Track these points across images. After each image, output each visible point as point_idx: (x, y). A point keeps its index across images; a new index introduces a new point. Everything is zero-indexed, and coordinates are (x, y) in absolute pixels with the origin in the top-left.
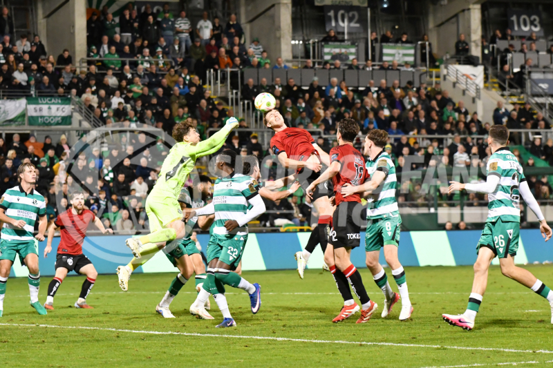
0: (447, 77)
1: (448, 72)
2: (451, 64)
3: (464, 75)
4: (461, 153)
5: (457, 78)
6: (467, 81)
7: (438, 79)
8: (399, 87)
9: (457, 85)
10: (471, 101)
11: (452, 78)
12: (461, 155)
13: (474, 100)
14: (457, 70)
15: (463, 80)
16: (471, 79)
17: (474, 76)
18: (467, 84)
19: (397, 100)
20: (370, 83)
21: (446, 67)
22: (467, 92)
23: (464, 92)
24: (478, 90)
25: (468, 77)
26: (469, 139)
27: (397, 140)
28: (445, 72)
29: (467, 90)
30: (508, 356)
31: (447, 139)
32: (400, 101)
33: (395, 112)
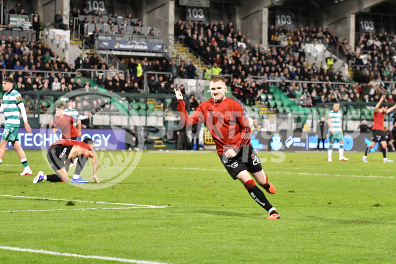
0: (48, 36)
1: (49, 33)
2: (51, 28)
3: (58, 35)
4: (56, 83)
5: (54, 37)
6: (60, 39)
7: (43, 37)
8: (19, 41)
9: (54, 41)
10: (62, 51)
11: (51, 37)
12: (56, 84)
13: (63, 51)
14: (54, 32)
15: (57, 38)
16: (62, 38)
17: (64, 36)
18: (60, 41)
19: (17, 49)
20: (2, 38)
21: (48, 30)
22: (59, 46)
23: (58, 46)
24: (66, 45)
25: (60, 36)
26: (60, 75)
27: (16, 73)
28: (47, 33)
29: (60, 44)
30: (80, 205)
31: (46, 73)
32: (19, 49)
33: (16, 56)
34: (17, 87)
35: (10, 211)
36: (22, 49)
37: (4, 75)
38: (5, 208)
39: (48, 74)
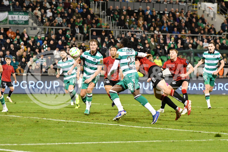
0: (201, 8)
1: (201, 6)
2: (202, 2)
3: (208, 7)
4: (206, 43)
5: (205, 8)
6: (209, 10)
7: (196, 9)
8: (178, 12)
9: (205, 12)
10: (211, 19)
11: (203, 9)
12: (206, 44)
13: (212, 19)
14: (205, 5)
15: (207, 9)
16: (211, 9)
17: (213, 8)
18: (209, 11)
19: (177, 18)
20: (165, 10)
21: (200, 4)
22: (209, 15)
23: (208, 15)
24: (214, 14)
25: (210, 8)
26: (210, 37)
27: (177, 36)
28: (199, 5)
29: (209, 14)
30: (225, 137)
31: (199, 36)
32: (179, 19)
33: (176, 23)
34: (177, 47)
35: (172, 141)
36: (181, 18)
37: (168, 38)
38: (169, 139)
39: (200, 37)
